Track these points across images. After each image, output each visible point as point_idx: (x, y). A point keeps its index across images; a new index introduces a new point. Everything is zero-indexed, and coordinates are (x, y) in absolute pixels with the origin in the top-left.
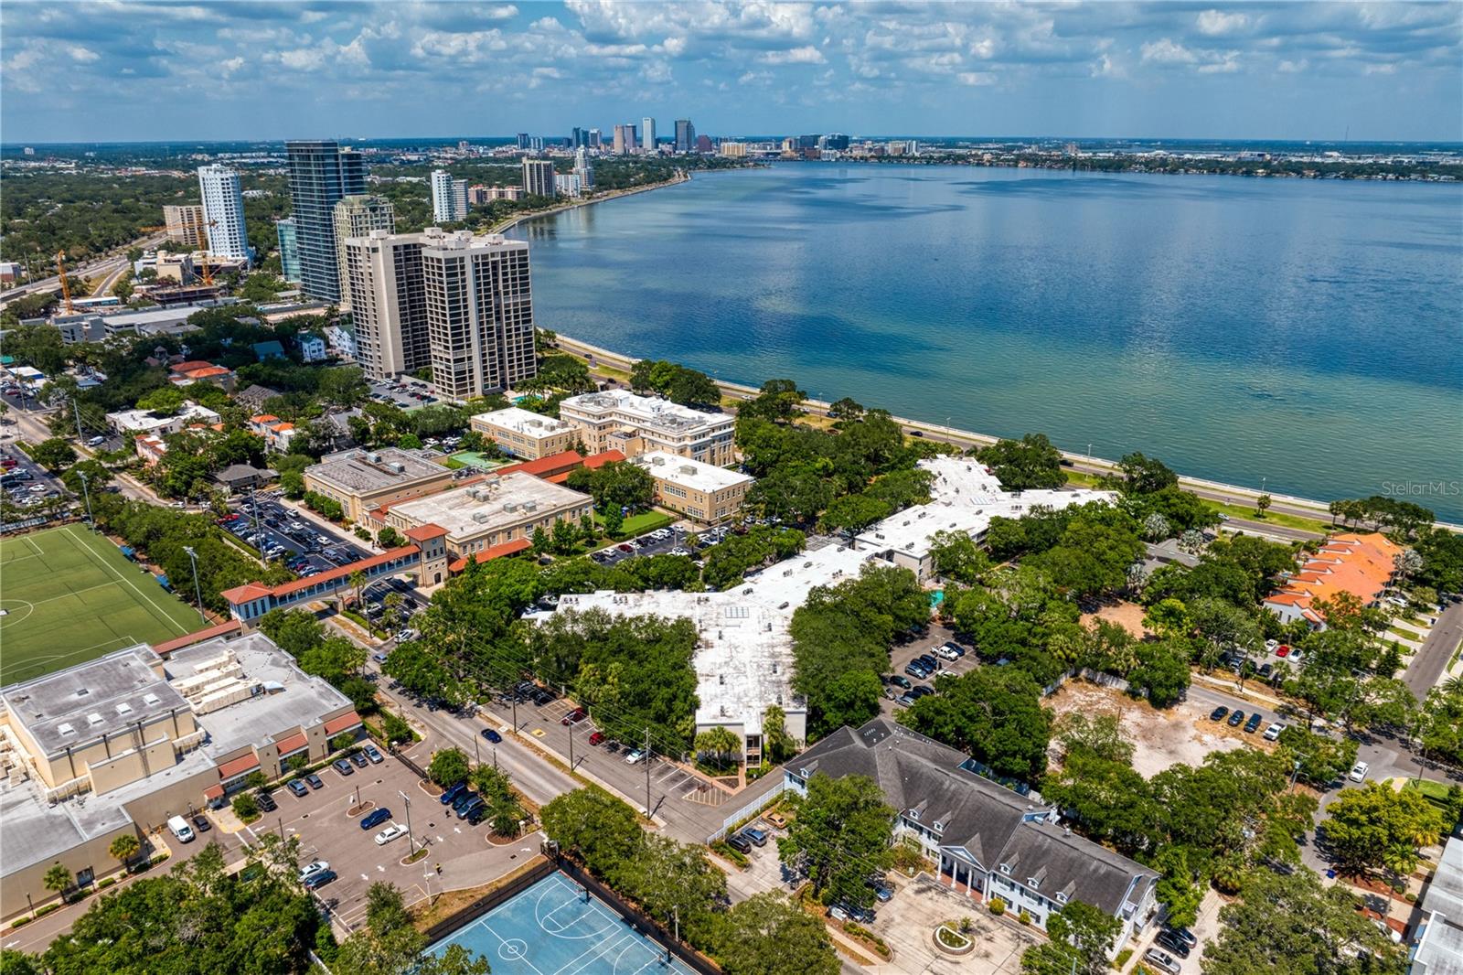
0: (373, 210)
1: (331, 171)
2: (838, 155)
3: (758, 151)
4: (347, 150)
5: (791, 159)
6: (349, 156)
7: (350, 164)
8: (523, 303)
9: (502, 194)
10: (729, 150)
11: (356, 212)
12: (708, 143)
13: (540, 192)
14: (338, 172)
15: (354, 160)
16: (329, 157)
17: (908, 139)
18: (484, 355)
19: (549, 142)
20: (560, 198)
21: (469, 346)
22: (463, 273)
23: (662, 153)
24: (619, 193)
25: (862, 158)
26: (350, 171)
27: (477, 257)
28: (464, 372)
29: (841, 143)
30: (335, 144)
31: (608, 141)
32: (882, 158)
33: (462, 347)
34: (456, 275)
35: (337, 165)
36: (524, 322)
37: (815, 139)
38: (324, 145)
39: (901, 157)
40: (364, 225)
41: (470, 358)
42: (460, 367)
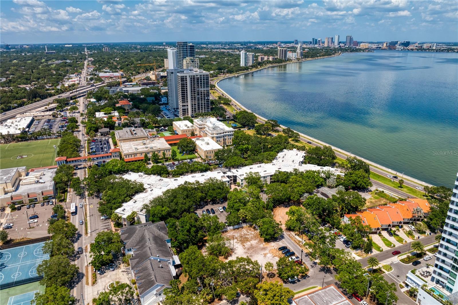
0: (193, 62)
1: (185, 50)
2: (402, 48)
3: (374, 46)
4: (191, 44)
5: (385, 49)
6: (191, 46)
7: (191, 48)
8: (206, 90)
9: (268, 58)
10: (362, 46)
11: (188, 62)
12: (358, 43)
13: (282, 58)
14: (187, 50)
15: (192, 47)
16: (184, 46)
17: (433, 43)
18: (192, 105)
19: (304, 43)
20: (289, 60)
21: (187, 102)
22: (186, 81)
23: (340, 46)
24: (311, 59)
25: (411, 49)
26: (191, 50)
27: (191, 76)
28: (185, 109)
29: (407, 44)
30: (187, 43)
31: (324, 43)
32: (421, 49)
33: (185, 102)
34: (184, 81)
35: (187, 48)
36: (207, 96)
37: (397, 43)
38: (183, 43)
39: (428, 49)
40: (189, 66)
41: (187, 105)
42: (184, 108)
